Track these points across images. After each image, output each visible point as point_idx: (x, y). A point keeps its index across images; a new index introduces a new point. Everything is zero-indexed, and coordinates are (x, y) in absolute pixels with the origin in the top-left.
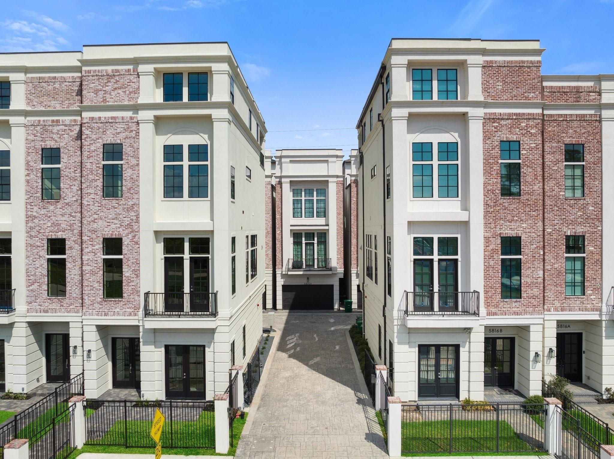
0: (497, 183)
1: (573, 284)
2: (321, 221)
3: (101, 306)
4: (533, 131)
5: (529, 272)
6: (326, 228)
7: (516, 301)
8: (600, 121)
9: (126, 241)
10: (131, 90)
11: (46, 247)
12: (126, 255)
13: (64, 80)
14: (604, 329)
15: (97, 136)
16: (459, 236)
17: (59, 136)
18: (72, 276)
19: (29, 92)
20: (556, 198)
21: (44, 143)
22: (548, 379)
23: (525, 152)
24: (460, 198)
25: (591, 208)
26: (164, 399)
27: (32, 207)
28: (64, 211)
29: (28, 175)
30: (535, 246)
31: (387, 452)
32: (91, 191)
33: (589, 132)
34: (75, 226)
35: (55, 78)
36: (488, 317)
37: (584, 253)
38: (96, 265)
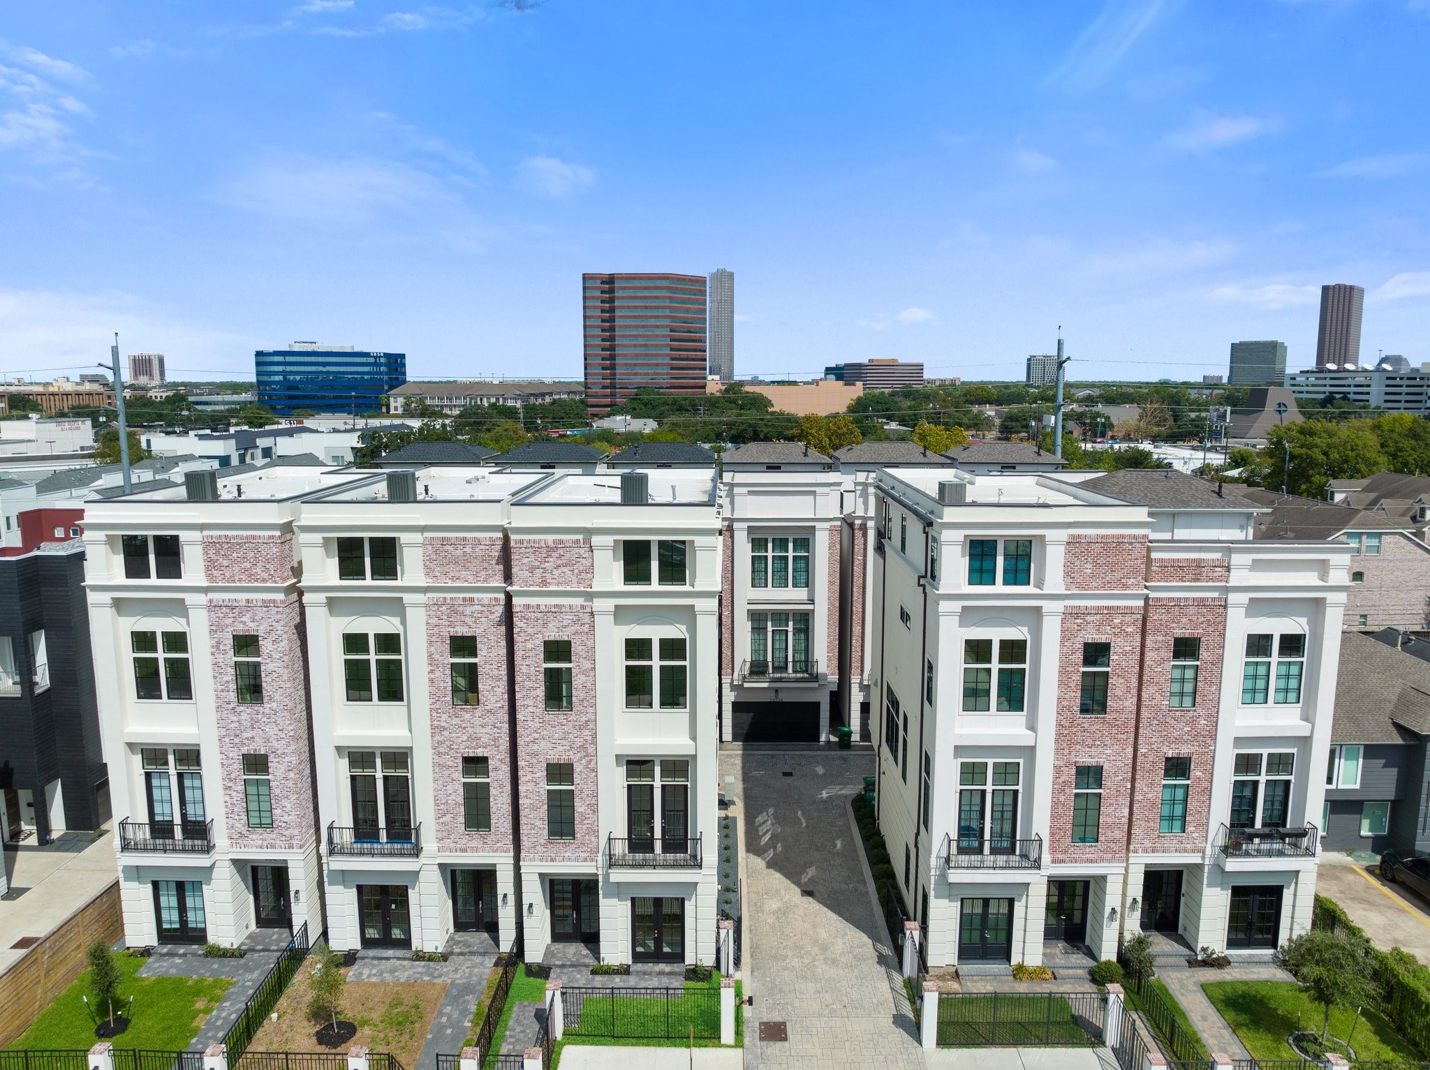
0: (1075, 697)
1: (1171, 818)
2: (801, 594)
3: (545, 850)
4: (1129, 630)
5: (1110, 810)
6: (811, 607)
7: (1091, 846)
8: (1225, 607)
9: (578, 768)
10: (581, 568)
11: (460, 768)
12: (580, 784)
13: (478, 542)
14: (1206, 875)
15: (535, 630)
16: (1021, 761)
17: (474, 619)
18: (499, 805)
19: (428, 558)
20: (1157, 709)
21: (452, 629)
22: (1128, 936)
23: (1117, 657)
24: (1025, 713)
25: (1203, 722)
26: (630, 963)
27: (439, 715)
28: (484, 721)
29: (432, 672)
30: (1121, 778)
31: (920, 1042)
32: (530, 702)
33: (1209, 621)
34: (501, 741)
35: (464, 539)
36: (1054, 865)
37: (1189, 779)
38: (538, 798)
